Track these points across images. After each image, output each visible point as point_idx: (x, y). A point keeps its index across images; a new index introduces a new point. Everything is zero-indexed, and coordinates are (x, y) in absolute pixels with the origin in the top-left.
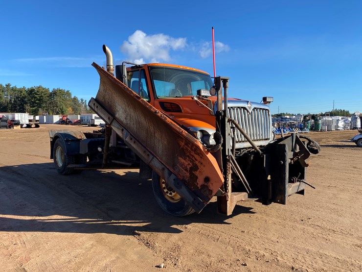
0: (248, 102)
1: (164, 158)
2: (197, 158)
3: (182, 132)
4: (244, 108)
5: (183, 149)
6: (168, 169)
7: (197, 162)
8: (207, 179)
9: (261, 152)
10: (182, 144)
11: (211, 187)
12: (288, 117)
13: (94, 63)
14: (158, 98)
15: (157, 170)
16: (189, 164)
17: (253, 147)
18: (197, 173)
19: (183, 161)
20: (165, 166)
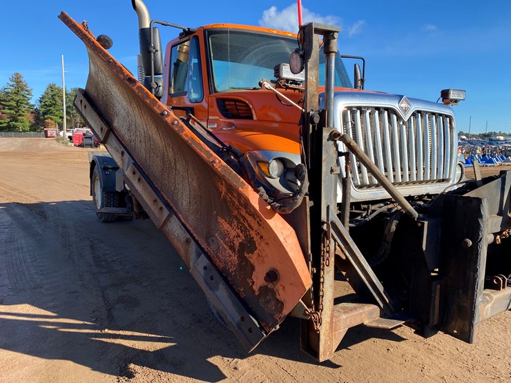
0: (401, 97)
1: (191, 218)
2: (252, 225)
3: (214, 162)
4: (391, 111)
5: (225, 199)
6: (197, 242)
7: (253, 234)
8: (272, 276)
9: (416, 214)
10: (223, 189)
11: (281, 296)
12: (502, 138)
13: (62, 13)
14: (216, 92)
15: (175, 240)
16: (238, 236)
17: (395, 199)
18: (253, 258)
19: (226, 226)
20: (191, 234)
